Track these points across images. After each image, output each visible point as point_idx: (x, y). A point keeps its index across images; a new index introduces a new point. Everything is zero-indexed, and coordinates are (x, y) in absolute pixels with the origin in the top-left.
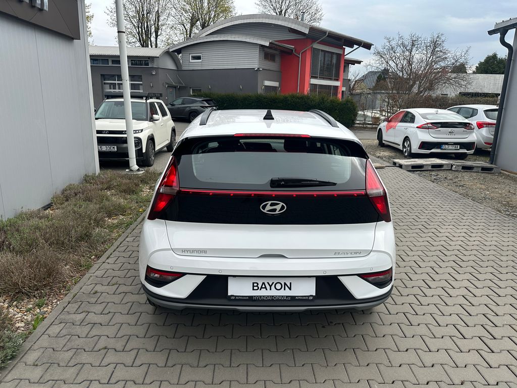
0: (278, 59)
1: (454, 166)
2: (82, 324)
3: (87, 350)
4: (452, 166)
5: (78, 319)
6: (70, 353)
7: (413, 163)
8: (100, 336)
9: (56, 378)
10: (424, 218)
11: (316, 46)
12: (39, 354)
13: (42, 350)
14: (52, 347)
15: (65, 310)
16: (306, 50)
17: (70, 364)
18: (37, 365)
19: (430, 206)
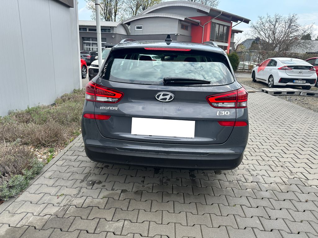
0: (189, 28)
1: (302, 93)
2: (75, 161)
3: (78, 173)
4: (300, 93)
5: (73, 159)
6: (70, 174)
7: (275, 90)
8: (86, 167)
9: (62, 185)
10: (282, 119)
11: (214, 20)
12: (52, 173)
13: (53, 172)
14: (59, 170)
15: (65, 154)
16: (207, 23)
17: (69, 179)
18: (51, 178)
19: (286, 113)
